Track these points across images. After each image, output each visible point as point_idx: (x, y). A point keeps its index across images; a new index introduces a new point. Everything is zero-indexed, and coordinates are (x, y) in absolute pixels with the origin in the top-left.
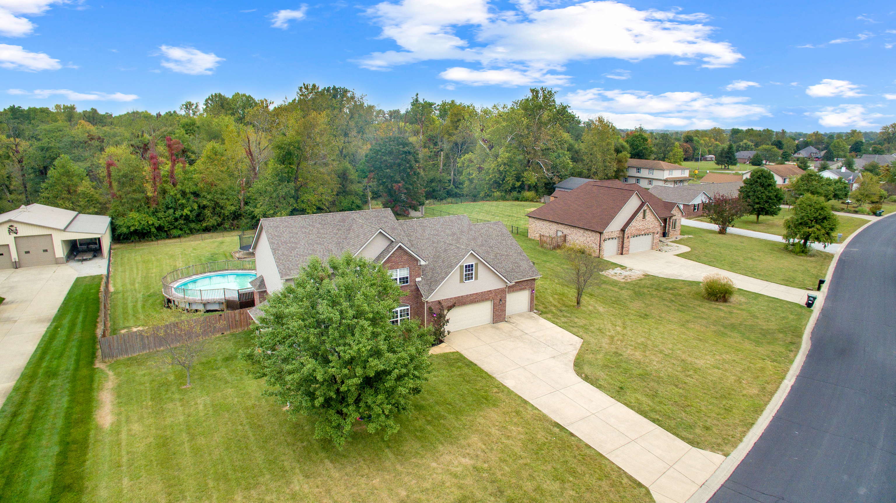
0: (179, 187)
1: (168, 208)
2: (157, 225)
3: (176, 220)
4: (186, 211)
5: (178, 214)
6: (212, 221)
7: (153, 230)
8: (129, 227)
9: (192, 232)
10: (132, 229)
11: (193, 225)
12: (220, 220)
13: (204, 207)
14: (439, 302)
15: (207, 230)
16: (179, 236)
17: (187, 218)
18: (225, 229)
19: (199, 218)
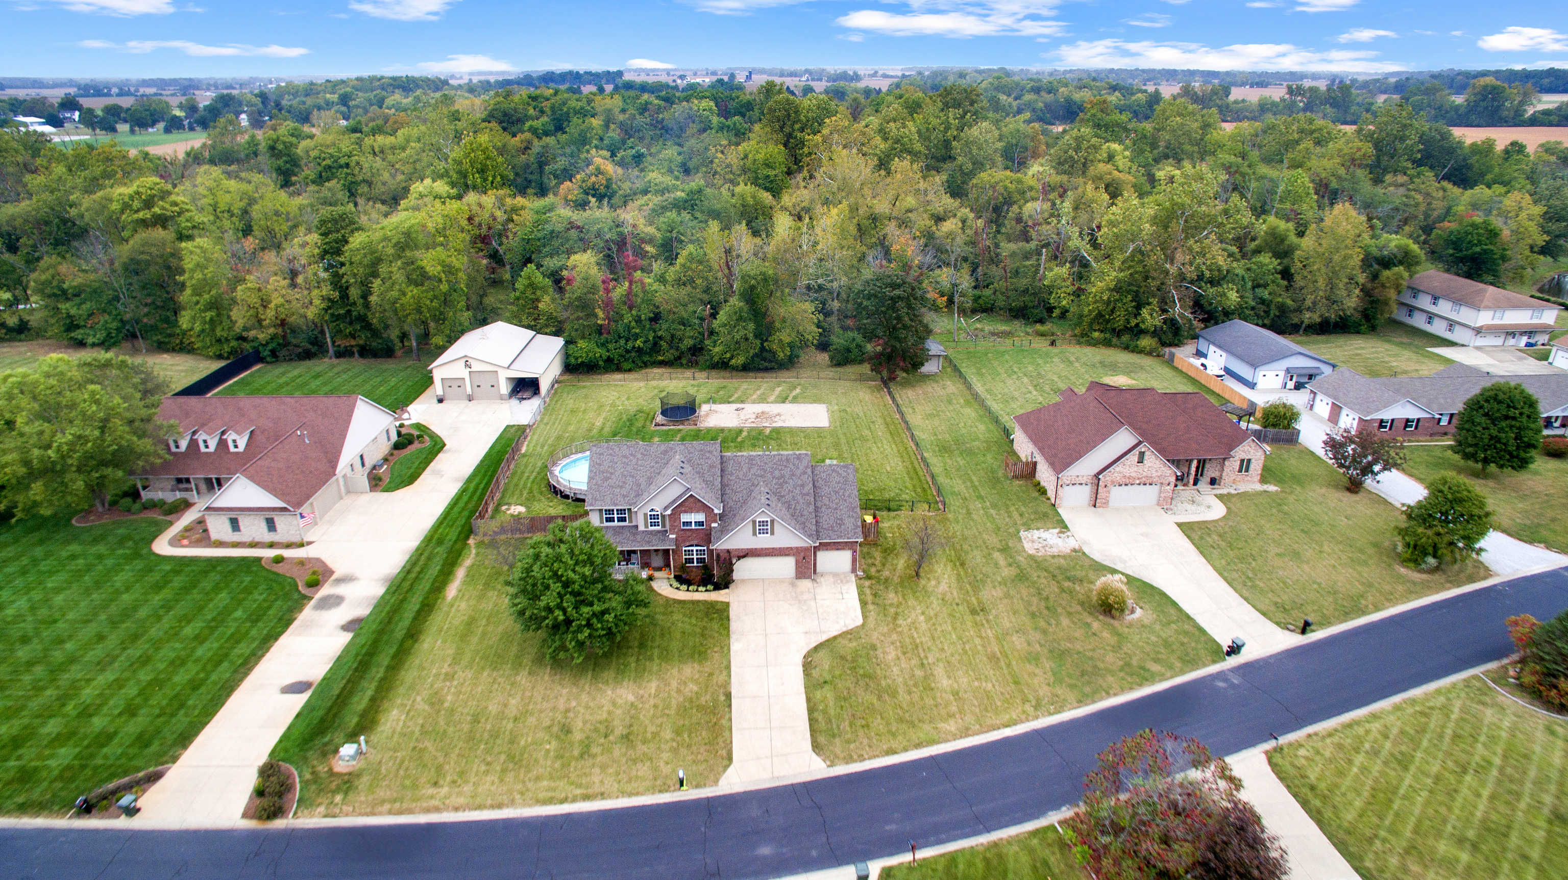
0: (634, 312)
1: (620, 337)
2: (605, 357)
3: (627, 351)
4: (639, 343)
5: (630, 345)
6: (669, 355)
7: (601, 363)
8: (577, 359)
9: (646, 365)
10: (580, 360)
11: (646, 358)
12: (677, 354)
13: (660, 338)
14: (728, 551)
15: (662, 364)
16: (630, 370)
17: (640, 350)
18: (682, 365)
19: (655, 347)
